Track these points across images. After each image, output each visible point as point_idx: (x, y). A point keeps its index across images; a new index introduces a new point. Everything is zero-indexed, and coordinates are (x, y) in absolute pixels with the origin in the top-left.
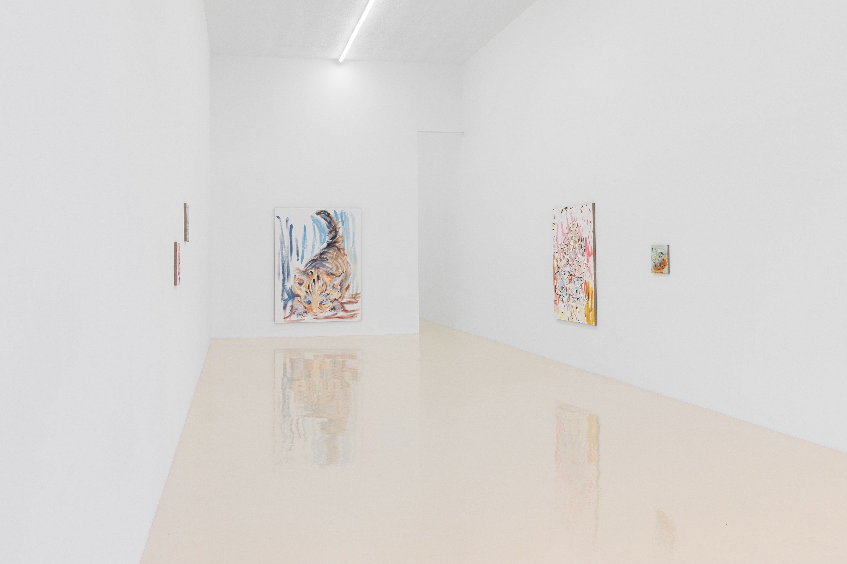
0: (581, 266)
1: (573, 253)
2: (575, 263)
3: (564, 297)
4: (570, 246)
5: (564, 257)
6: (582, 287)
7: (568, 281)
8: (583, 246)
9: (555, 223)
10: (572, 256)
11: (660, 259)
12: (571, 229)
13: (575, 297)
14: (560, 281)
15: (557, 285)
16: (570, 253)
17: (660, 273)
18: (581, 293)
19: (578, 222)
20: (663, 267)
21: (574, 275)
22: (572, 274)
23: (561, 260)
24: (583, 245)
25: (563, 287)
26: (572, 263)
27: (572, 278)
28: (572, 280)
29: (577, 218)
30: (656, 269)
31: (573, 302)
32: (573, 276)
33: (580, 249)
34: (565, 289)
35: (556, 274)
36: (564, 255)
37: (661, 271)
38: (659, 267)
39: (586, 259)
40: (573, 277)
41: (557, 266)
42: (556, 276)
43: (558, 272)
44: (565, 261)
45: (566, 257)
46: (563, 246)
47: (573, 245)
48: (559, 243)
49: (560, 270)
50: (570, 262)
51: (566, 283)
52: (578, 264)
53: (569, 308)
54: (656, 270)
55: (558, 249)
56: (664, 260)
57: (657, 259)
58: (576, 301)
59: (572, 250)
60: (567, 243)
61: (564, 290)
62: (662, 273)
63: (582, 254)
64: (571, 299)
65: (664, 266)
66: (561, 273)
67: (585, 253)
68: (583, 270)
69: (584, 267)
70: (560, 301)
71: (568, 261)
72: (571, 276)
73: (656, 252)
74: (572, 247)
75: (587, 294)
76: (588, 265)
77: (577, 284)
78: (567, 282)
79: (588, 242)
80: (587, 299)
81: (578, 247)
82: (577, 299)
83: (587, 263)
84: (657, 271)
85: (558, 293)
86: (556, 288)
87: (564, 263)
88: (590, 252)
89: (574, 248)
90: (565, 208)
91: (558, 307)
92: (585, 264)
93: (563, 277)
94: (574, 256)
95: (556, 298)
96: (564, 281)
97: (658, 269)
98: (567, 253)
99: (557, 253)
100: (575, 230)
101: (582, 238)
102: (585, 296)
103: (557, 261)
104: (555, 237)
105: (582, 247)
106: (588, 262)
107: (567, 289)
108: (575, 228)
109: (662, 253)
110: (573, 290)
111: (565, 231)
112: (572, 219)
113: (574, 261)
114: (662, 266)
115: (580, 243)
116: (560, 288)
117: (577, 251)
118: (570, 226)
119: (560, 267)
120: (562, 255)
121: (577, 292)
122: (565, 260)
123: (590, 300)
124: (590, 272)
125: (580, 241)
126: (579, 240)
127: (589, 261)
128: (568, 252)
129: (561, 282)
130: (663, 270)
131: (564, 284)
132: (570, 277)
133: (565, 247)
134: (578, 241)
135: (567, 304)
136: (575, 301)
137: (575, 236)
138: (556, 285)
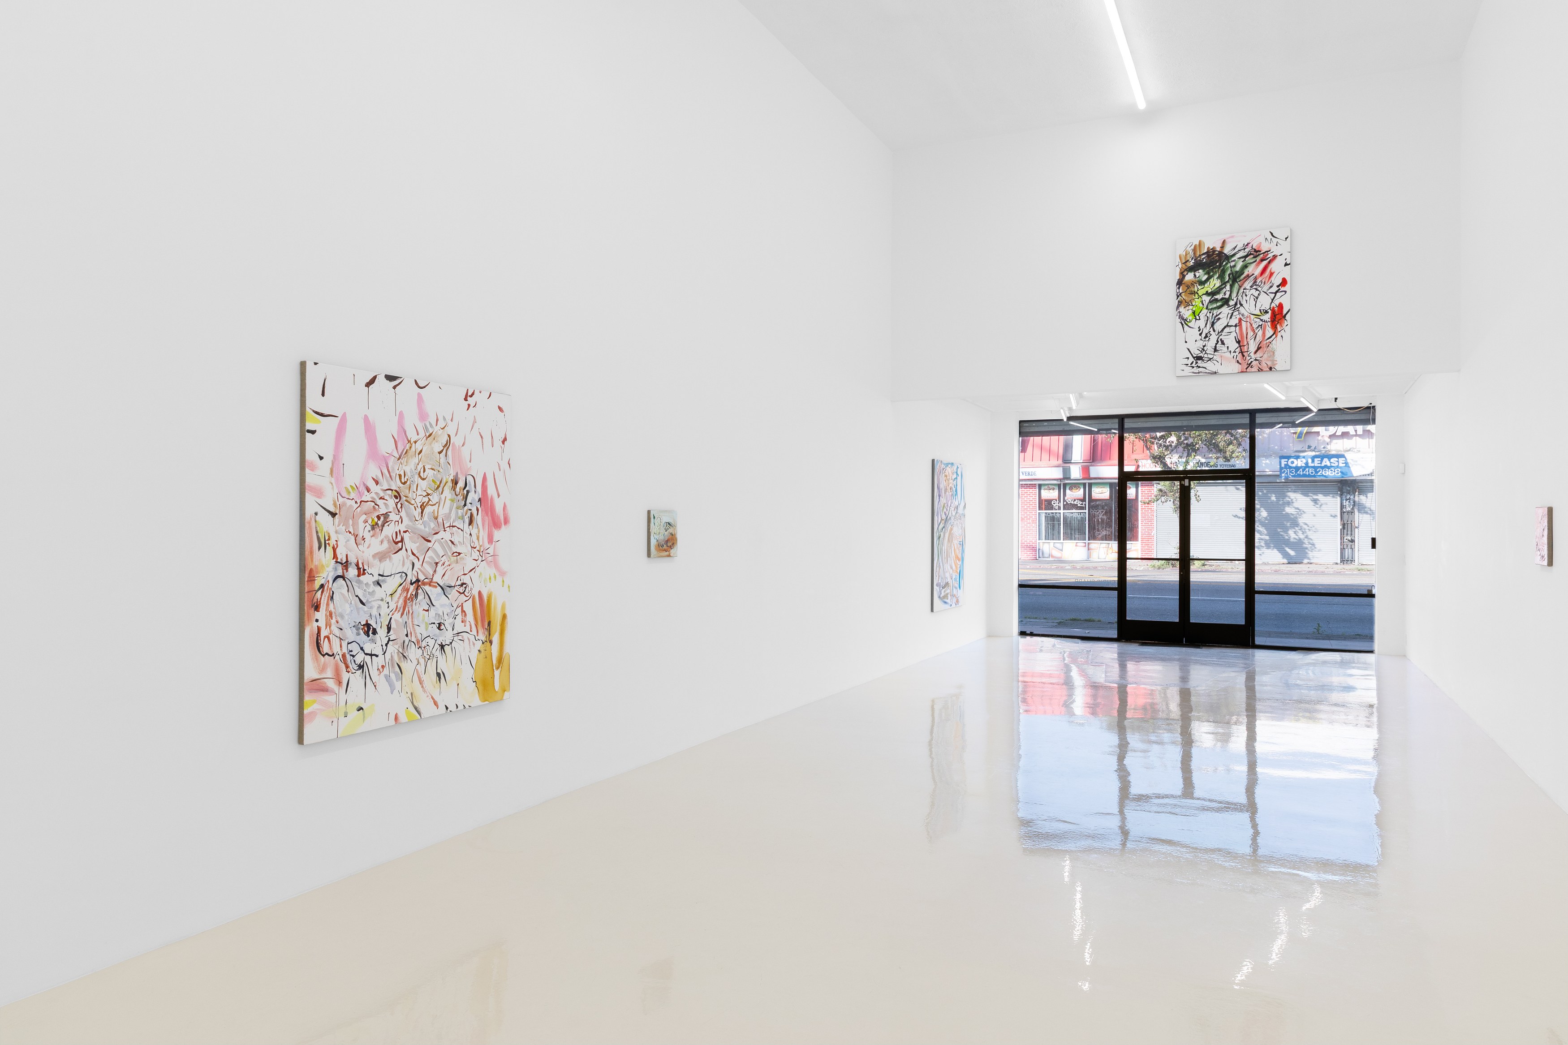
0: (459, 554)
1: (426, 518)
2: (437, 546)
3: (371, 655)
4: (410, 495)
5: (377, 530)
6: (463, 611)
7: (398, 602)
8: (474, 499)
9: (326, 413)
10: (422, 527)
11: (666, 533)
12: (419, 446)
13: (431, 642)
14: (348, 610)
15: (328, 625)
16: (408, 514)
17: (665, 556)
18: (459, 627)
19: (451, 430)
20: (671, 546)
21: (431, 582)
22: (418, 581)
23: (358, 539)
24: (473, 497)
25: (368, 625)
26: (418, 548)
27: (420, 591)
28: (421, 596)
29: (448, 418)
30: (660, 550)
31: (422, 661)
32: (424, 584)
33: (458, 508)
34: (382, 632)
35: (322, 586)
36: (380, 523)
37: (667, 553)
38: (665, 547)
39: (484, 535)
40: (427, 588)
41: (335, 556)
42: (326, 594)
43: (340, 580)
44: (385, 542)
45: (389, 530)
46: (373, 495)
47: (428, 494)
48: (352, 477)
49: (352, 572)
50: (409, 544)
51: (384, 611)
52: (450, 549)
53: (398, 685)
54: (660, 552)
55: (344, 504)
56: (672, 535)
57: (661, 534)
58: (438, 653)
59: (423, 507)
60: (396, 485)
61: (375, 632)
62: (669, 556)
63: (467, 520)
64: (414, 653)
65: (673, 544)
66: (359, 582)
67: (478, 519)
68: (471, 564)
69: (476, 555)
70: (345, 676)
71: (402, 541)
72: (412, 588)
73: (660, 523)
74: (419, 500)
75: (483, 626)
76: (491, 551)
77: (442, 606)
78: (393, 606)
79: (491, 491)
80: (484, 639)
81: (448, 502)
82: (442, 647)
83: (487, 545)
84: (661, 554)
85: (336, 649)
86: (324, 633)
87: (375, 544)
88: (498, 517)
89: (430, 503)
90: (390, 378)
91: (331, 699)
92: (477, 548)
93: (373, 593)
94: (432, 525)
95: (323, 669)
96: (375, 604)
97: (663, 551)
98: (393, 517)
99: (333, 515)
100: (440, 453)
101: (470, 479)
102: (474, 632)
103: (332, 542)
104: (321, 458)
105: (468, 502)
106: (490, 541)
107: (393, 625)
108: (438, 447)
109: (669, 524)
110: (423, 626)
111: (386, 446)
112: (423, 416)
113: (429, 541)
114: (669, 544)
115: (458, 490)
116: (351, 635)
117: (443, 511)
118: (412, 436)
119: (352, 559)
120: (366, 521)
121: (443, 627)
122: (380, 539)
123: (496, 638)
124: (497, 567)
125: (461, 484)
126: (455, 482)
127: (495, 539)
128: (403, 514)
129: (358, 609)
130: (672, 551)
131: (374, 612)
132: (408, 590)
133: (381, 498)
134: (450, 484)
135: (387, 678)
136: (431, 656)
137: (436, 468)
138: (322, 624)
